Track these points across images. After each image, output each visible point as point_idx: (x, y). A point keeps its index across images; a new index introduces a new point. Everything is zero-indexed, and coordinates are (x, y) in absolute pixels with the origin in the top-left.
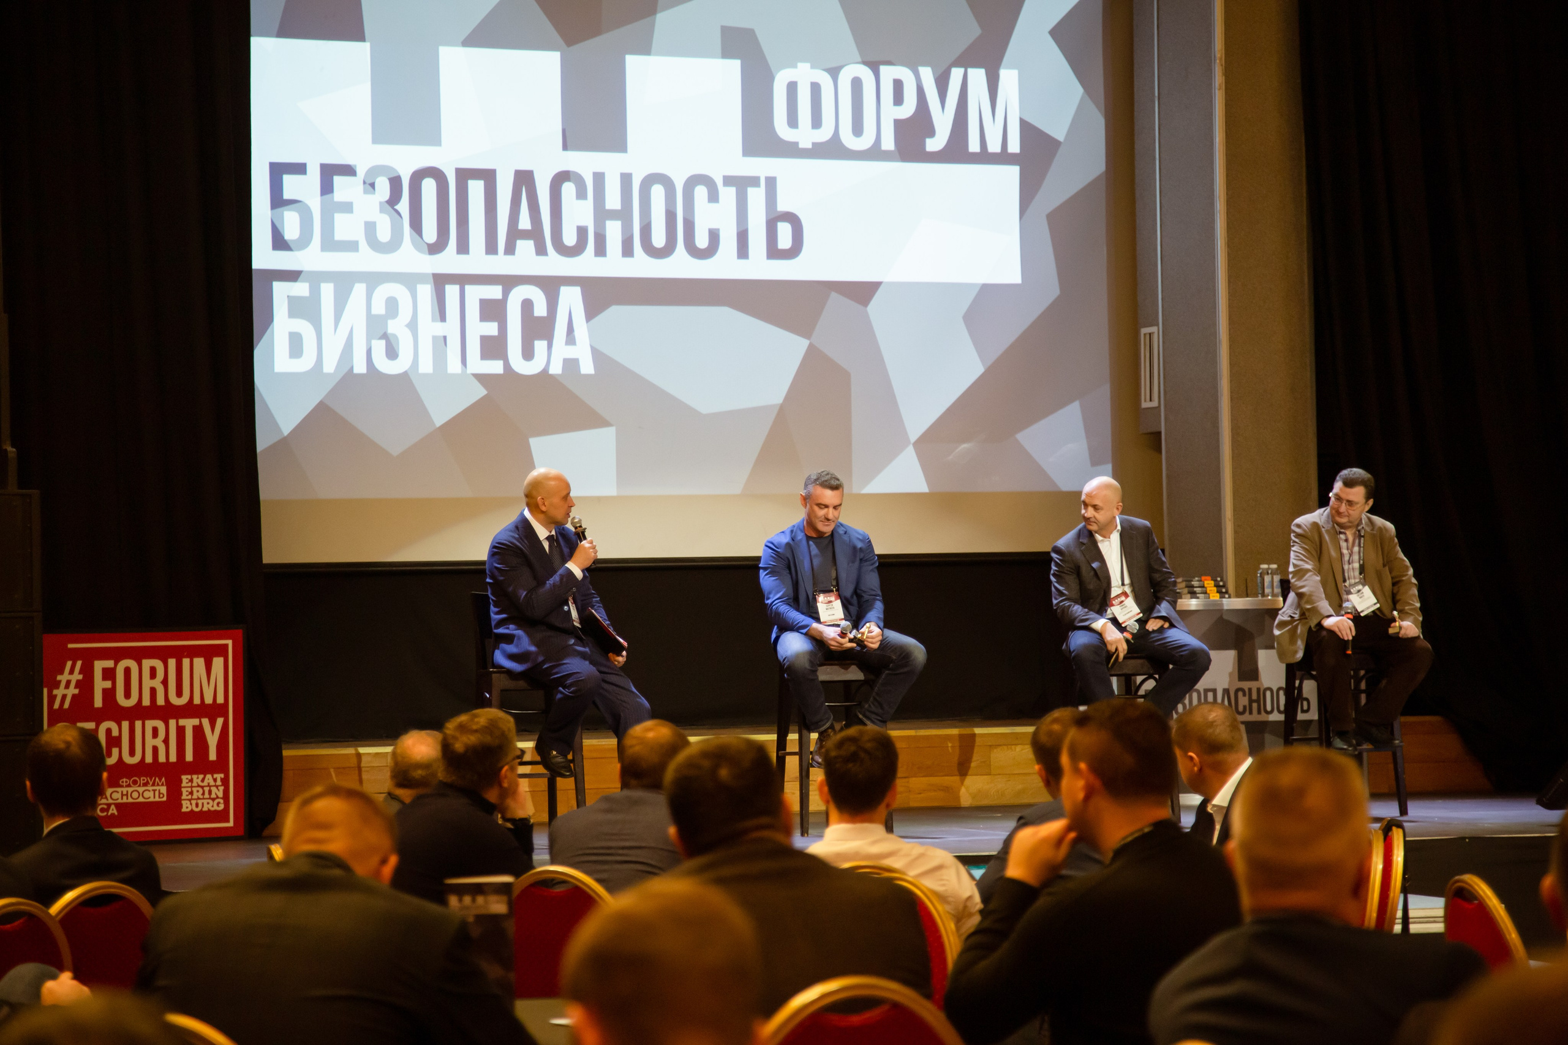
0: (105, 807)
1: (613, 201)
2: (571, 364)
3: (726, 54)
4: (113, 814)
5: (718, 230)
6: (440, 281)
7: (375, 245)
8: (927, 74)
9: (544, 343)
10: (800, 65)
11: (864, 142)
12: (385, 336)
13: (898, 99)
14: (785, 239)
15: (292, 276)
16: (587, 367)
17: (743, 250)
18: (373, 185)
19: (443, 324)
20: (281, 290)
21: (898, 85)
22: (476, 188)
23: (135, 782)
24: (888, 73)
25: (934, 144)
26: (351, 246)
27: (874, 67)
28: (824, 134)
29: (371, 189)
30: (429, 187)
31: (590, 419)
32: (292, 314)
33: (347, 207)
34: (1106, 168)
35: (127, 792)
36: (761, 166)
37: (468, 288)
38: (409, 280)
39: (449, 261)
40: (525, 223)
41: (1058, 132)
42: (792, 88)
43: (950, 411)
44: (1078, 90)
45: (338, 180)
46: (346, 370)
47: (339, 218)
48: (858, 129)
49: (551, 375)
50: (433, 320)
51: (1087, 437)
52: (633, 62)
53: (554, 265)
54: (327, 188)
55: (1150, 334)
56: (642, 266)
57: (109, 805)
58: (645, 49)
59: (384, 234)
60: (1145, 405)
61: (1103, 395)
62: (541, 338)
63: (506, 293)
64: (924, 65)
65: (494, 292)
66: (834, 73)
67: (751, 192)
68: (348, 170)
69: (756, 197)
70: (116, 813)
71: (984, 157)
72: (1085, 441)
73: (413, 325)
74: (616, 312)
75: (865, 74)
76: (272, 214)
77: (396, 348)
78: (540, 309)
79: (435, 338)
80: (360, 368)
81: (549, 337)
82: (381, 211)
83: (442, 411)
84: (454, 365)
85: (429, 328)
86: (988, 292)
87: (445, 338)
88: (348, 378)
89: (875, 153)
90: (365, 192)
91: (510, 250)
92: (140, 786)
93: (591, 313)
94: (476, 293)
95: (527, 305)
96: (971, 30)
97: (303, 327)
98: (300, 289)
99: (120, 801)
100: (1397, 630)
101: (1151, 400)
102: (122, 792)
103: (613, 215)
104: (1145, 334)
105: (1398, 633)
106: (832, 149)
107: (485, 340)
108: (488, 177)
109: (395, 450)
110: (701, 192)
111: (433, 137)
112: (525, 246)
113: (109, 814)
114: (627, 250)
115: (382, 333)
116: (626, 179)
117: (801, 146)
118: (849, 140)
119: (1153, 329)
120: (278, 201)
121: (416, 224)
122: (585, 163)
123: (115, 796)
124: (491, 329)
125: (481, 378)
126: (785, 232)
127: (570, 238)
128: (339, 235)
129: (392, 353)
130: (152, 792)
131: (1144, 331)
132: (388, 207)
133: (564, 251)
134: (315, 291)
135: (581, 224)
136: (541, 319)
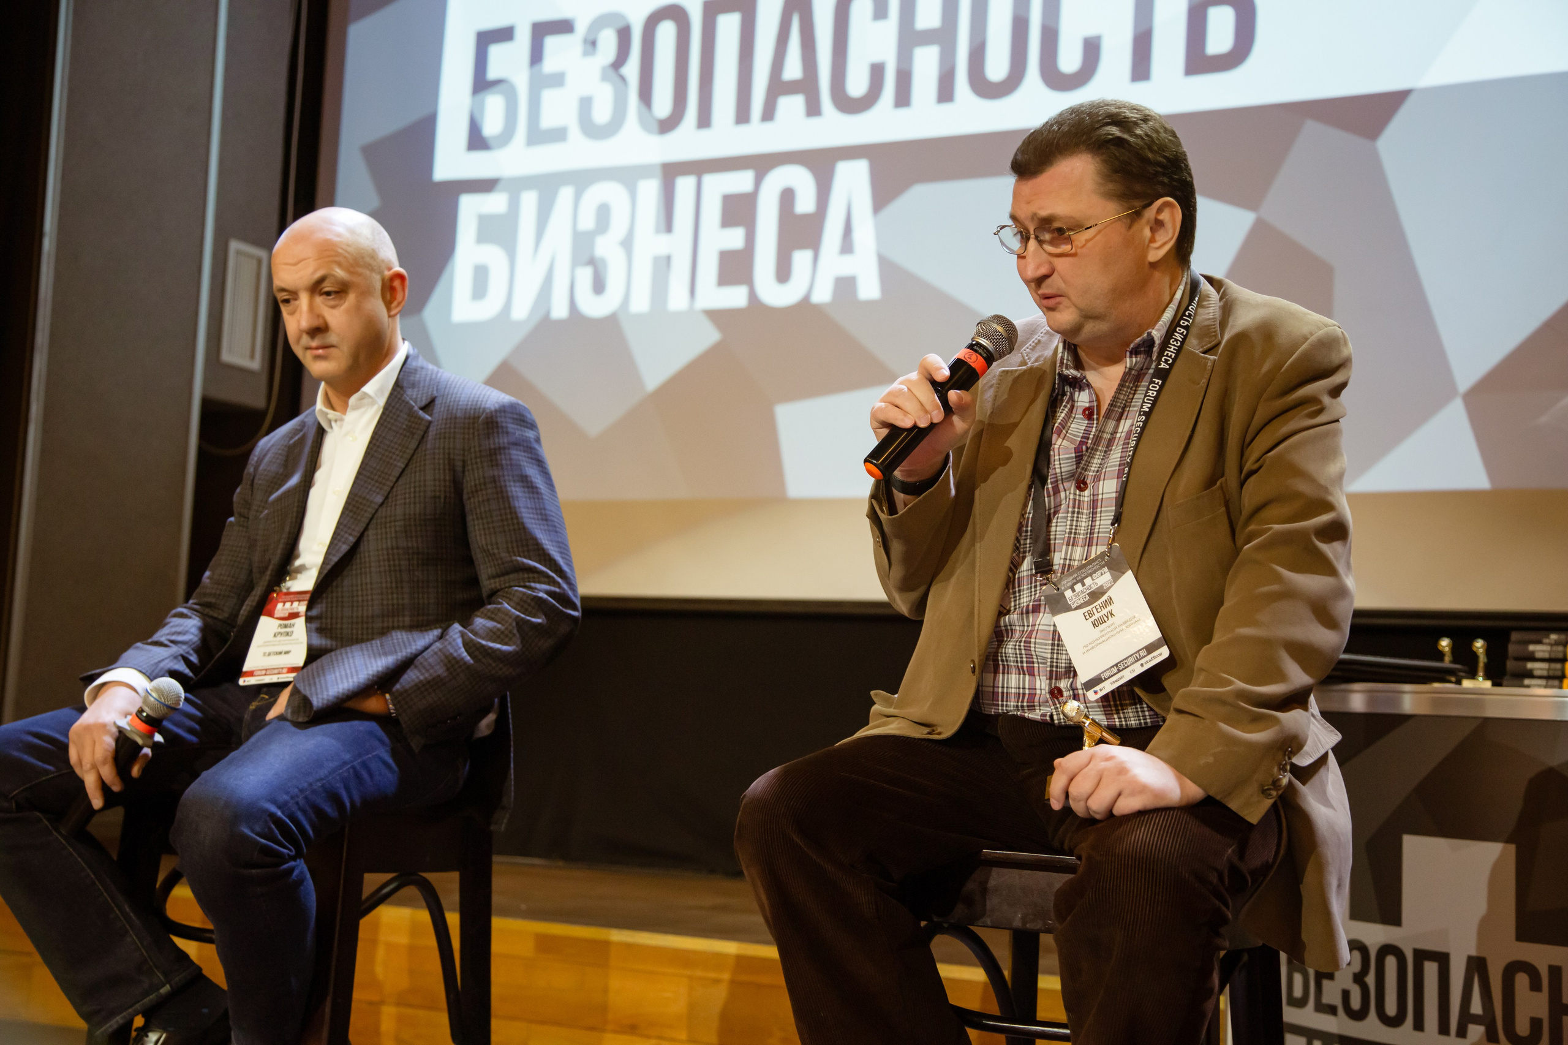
1: (928, 15)
2: (845, 285)
5: (1100, 37)
6: (671, 172)
7: (592, 130)
9: (808, 254)
12: (592, 262)
14: (1220, 41)
15: (485, 186)
16: (869, 289)
17: (1141, 68)
18: (594, 43)
19: (669, 235)
20: (470, 207)
22: (729, 26)
26: (558, 135)
29: (591, 48)
30: (666, 34)
31: (868, 372)
32: (483, 237)
33: (558, 80)
37: (709, 180)
38: (628, 176)
39: (685, 143)
45: (551, 43)
46: (539, 316)
47: (548, 95)
49: (817, 307)
50: (658, 231)
53: (831, 129)
54: (536, 55)
56: (967, 117)
59: (602, 114)
62: (802, 246)
63: (758, 182)
65: (741, 182)
68: (564, 27)
73: (627, 244)
76: (472, 103)
77: (604, 277)
78: (805, 204)
79: (657, 260)
80: (560, 312)
81: (815, 244)
82: (604, 79)
83: (656, 368)
84: (678, 298)
85: (650, 244)
87: (669, 258)
88: (544, 326)
90: (586, 54)
91: (768, 114)
93: (880, 202)
94: (717, 187)
95: (787, 197)
97: (493, 256)
98: (495, 203)
103: (927, 37)
107: (725, 257)
108: (748, 7)
109: (596, 430)
112: (791, 105)
114: (946, 93)
115: (588, 258)
120: (482, 84)
121: (646, 94)
124: (735, 238)
125: (716, 316)
126: (1221, 24)
127: (857, 84)
128: (547, 121)
129: (599, 286)
132: (611, 72)
133: (848, 105)
134: (514, 205)
135: (877, 59)
136: (805, 217)
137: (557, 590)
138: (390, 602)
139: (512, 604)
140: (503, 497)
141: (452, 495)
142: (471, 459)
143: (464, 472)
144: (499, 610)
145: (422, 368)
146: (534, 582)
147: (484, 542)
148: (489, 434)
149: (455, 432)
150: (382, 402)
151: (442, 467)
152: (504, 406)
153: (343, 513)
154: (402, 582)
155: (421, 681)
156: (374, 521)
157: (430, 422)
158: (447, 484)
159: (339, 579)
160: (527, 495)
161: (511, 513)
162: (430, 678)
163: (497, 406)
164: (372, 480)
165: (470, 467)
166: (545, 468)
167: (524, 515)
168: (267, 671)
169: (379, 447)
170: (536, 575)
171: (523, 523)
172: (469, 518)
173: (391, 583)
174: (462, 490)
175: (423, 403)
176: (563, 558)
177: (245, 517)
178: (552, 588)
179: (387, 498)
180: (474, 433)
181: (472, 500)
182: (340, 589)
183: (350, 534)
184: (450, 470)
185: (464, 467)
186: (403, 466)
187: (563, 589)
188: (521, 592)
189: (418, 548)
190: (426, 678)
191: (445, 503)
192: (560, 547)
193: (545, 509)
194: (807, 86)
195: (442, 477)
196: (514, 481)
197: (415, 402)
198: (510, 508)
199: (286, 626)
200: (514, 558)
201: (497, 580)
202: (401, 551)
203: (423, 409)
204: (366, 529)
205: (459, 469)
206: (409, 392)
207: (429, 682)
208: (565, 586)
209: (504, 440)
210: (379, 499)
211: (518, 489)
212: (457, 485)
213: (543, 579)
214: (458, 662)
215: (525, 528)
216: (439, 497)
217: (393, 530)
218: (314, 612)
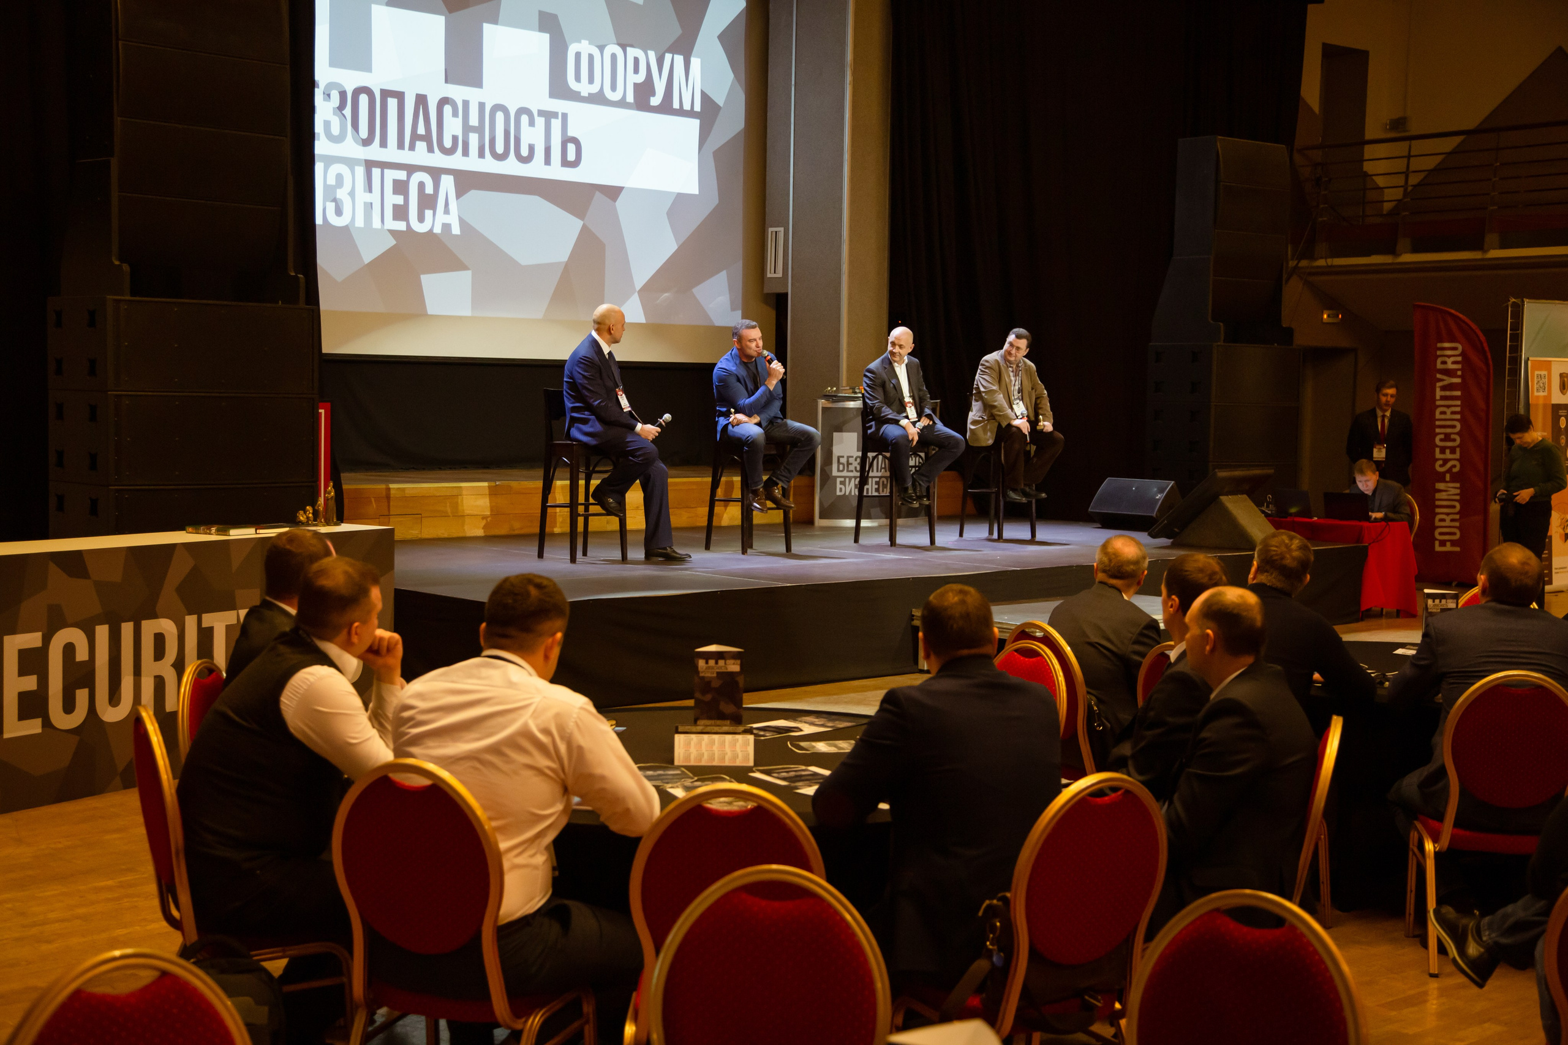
1: (474, 121)
2: (446, 227)
3: (542, 29)
5: (534, 145)
6: (369, 165)
7: (330, 137)
8: (652, 55)
9: (432, 211)
10: (583, 41)
11: (615, 96)
12: (335, 200)
13: (636, 70)
14: (571, 157)
16: (456, 230)
17: (548, 161)
18: (329, 95)
19: (371, 194)
21: (636, 61)
22: (392, 103)
24: (632, 52)
25: (655, 101)
27: (624, 47)
28: (594, 89)
29: (327, 97)
30: (364, 99)
31: (456, 265)
34: (745, 126)
36: (559, 106)
37: (386, 171)
38: (350, 163)
39: (374, 152)
40: (421, 130)
41: (720, 101)
42: (578, 55)
43: (658, 272)
44: (732, 76)
48: (614, 88)
49: (435, 235)
50: (365, 191)
51: (730, 293)
52: (487, 28)
53: (438, 160)
55: (776, 232)
56: (490, 166)
58: (495, 21)
59: (335, 129)
60: (769, 275)
61: (738, 267)
62: (429, 208)
63: (409, 176)
64: (651, 49)
65: (402, 175)
66: (601, 48)
67: (553, 121)
69: (556, 124)
71: (681, 112)
72: (728, 296)
73: (352, 194)
74: (474, 194)
75: (618, 51)
77: (341, 208)
78: (429, 190)
79: (365, 204)
80: (318, 220)
81: (434, 208)
82: (334, 114)
83: (369, 254)
84: (376, 223)
85: (362, 197)
86: (681, 198)
87: (371, 203)
89: (622, 104)
90: (324, 100)
91: (412, 147)
93: (459, 195)
94: (391, 175)
95: (421, 185)
96: (676, 31)
100: (1042, 428)
101: (775, 273)
103: (474, 129)
104: (772, 232)
105: (1043, 429)
106: (598, 99)
107: (395, 206)
108: (400, 96)
109: (339, 278)
110: (525, 119)
111: (366, 66)
112: (421, 146)
114: (481, 155)
115: (332, 198)
116: (482, 106)
117: (582, 95)
118: (610, 95)
119: (782, 229)
121: (355, 125)
122: (458, 93)
124: (399, 200)
125: (392, 232)
126: (571, 148)
127: (448, 143)
129: (339, 212)
131: (770, 230)
132: (338, 111)
133: (444, 151)
135: (456, 134)
136: (429, 195)
194: (427, 138)
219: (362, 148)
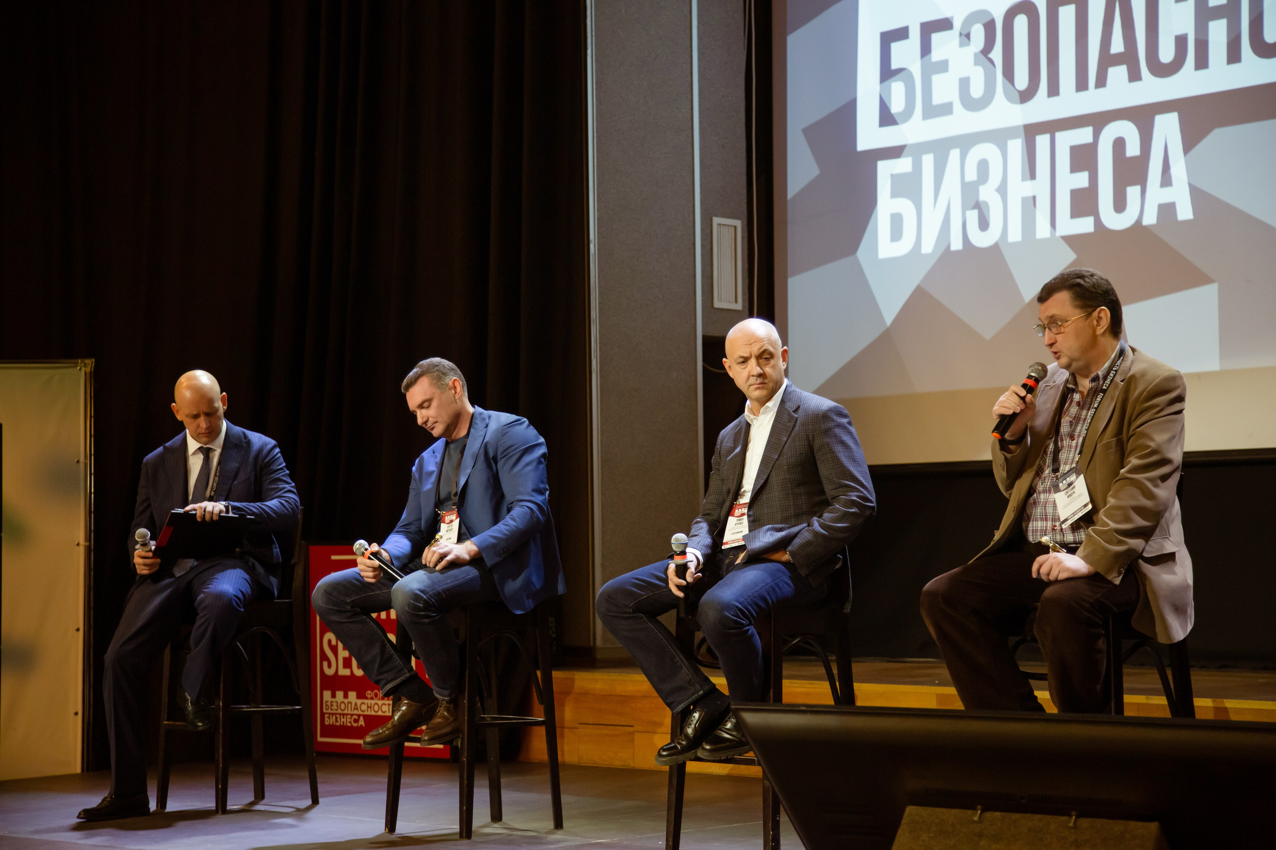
0: (356, 717)
2: (1167, 210)
4: (361, 725)
6: (1031, 131)
7: (972, 104)
9: (1137, 188)
12: (977, 205)
15: (895, 152)
16: (1185, 212)
18: (968, 36)
19: (1033, 182)
20: (885, 169)
22: (1067, 15)
23: (376, 695)
26: (946, 109)
29: (966, 40)
30: (1021, 24)
31: (1191, 277)
32: (894, 194)
33: (943, 67)
35: (371, 704)
37: (1058, 135)
38: (999, 137)
39: (1040, 108)
45: (936, 37)
46: (942, 249)
47: (936, 79)
49: (1147, 229)
50: (1023, 179)
53: (1148, 90)
54: (926, 49)
56: (1250, 72)
57: (359, 716)
59: (977, 90)
62: (1133, 183)
63: (1096, 135)
65: (1084, 135)
68: (945, 24)
70: (364, 725)
73: (1002, 190)
74: (1217, 138)
76: (881, 89)
77: (987, 217)
78: (1133, 149)
79: (1024, 200)
80: (957, 245)
81: (1142, 181)
82: (976, 63)
83: (1029, 284)
84: (1043, 230)
85: (1020, 189)
87: (1034, 198)
88: (946, 257)
90: (962, 45)
91: (1101, 82)
92: (379, 699)
93: (1189, 144)
94: (1066, 141)
95: (1119, 144)
97: (904, 206)
98: (903, 165)
99: (366, 713)
102: (368, 704)
103: (1218, 13)
107: (1076, 194)
109: (988, 334)
112: (1116, 74)
113: (359, 725)
114: (1234, 56)
115: (975, 202)
120: (887, 73)
121: (1009, 72)
123: (364, 707)
124: (1082, 180)
125: (1070, 240)
127: (1166, 54)
128: (938, 99)
129: (984, 224)
130: (387, 706)
132: (982, 57)
133: (1162, 70)
134: (917, 166)
135: (1180, 32)
136: (1134, 159)
137: (861, 494)
138: (784, 504)
139: (840, 504)
140: (833, 452)
141: (809, 452)
142: (816, 434)
143: (813, 440)
144: (834, 508)
145: (794, 391)
146: (850, 492)
147: (825, 474)
148: (824, 422)
149: (808, 422)
150: (776, 410)
151: (803, 439)
152: (831, 408)
153: (760, 465)
154: (789, 494)
155: (801, 543)
156: (774, 467)
157: (797, 418)
158: (806, 447)
159: (761, 495)
160: (844, 450)
161: (837, 459)
162: (805, 542)
163: (828, 408)
164: (773, 448)
165: (816, 438)
166: (854, 436)
167: (843, 460)
168: (733, 541)
169: (775, 432)
170: (851, 489)
171: (843, 464)
172: (818, 462)
173: (784, 495)
174: (813, 449)
175: (794, 409)
176: (864, 479)
177: (718, 470)
178: (859, 494)
179: (779, 456)
180: (817, 421)
181: (818, 454)
182: (761, 501)
183: (764, 475)
184: (807, 440)
185: (813, 438)
186: (786, 440)
187: (865, 494)
188: (844, 498)
189: (795, 478)
190: (803, 542)
191: (805, 456)
192: (862, 474)
193: (853, 456)
194: (1129, 58)
195: (803, 444)
196: (838, 444)
197: (791, 409)
198: (836, 457)
199: (740, 520)
200: (840, 481)
201: (835, 491)
202: (787, 480)
203: (794, 412)
204: (771, 471)
205: (811, 439)
206: (788, 404)
207: (805, 543)
208: (865, 492)
209: (831, 424)
210: (776, 457)
211: (840, 448)
212: (811, 447)
213: (854, 490)
214: (817, 533)
215: (844, 466)
216: (803, 453)
217: (782, 470)
218: (751, 513)
219: (1018, 108)
